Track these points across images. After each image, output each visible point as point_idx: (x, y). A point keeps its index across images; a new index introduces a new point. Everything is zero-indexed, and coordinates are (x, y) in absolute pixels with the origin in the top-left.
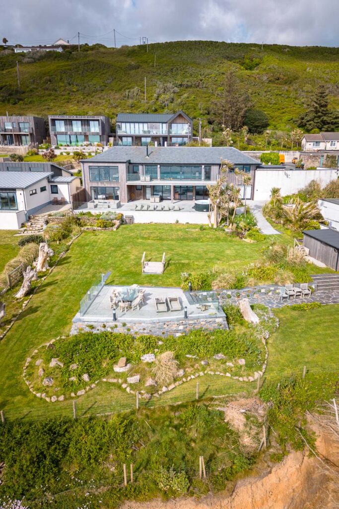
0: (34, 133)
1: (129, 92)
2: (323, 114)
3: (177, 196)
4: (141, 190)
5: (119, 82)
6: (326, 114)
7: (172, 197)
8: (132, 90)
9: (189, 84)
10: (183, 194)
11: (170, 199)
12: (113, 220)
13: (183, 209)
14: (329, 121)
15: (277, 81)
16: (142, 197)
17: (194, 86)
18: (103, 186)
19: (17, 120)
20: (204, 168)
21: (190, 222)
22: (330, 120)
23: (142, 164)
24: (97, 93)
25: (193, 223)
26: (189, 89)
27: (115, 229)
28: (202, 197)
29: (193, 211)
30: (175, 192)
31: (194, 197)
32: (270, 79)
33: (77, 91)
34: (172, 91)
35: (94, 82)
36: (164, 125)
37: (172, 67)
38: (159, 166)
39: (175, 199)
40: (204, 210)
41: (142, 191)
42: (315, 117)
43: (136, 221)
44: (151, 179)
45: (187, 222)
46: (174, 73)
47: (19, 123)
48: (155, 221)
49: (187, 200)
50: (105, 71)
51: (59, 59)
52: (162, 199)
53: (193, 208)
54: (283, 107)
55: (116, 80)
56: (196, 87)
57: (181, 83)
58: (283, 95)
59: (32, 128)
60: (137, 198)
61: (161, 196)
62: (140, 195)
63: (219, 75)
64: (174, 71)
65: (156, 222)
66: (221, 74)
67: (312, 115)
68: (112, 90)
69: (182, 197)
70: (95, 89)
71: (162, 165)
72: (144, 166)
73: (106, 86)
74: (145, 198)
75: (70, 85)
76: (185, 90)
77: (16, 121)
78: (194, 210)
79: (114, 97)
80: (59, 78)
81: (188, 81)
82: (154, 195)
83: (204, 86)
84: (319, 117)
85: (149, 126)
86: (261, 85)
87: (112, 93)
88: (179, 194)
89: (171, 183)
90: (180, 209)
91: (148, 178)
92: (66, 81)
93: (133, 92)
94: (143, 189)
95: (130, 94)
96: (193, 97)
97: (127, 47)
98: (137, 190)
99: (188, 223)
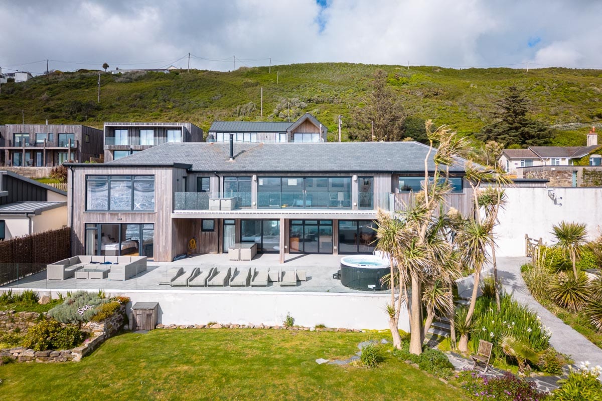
0: (80, 149)
1: (241, 108)
2: (521, 124)
3: (296, 244)
4: (213, 230)
5: (230, 98)
6: (527, 124)
7: (281, 247)
8: (245, 106)
9: (321, 99)
10: (311, 239)
11: (278, 252)
12: (86, 321)
13: (308, 279)
14: (533, 133)
15: (435, 97)
16: (215, 246)
17: (326, 101)
18: (115, 221)
19: (57, 130)
20: (358, 181)
21: (329, 325)
22: (536, 132)
23: (217, 173)
24: (199, 109)
25: (338, 326)
26: (320, 105)
27: (77, 357)
28: (354, 248)
29: (336, 290)
30: (291, 236)
31: (335, 248)
32: (426, 94)
33: (173, 107)
34: (297, 106)
35: (198, 98)
36: (283, 136)
37: (299, 84)
38: (254, 177)
39: (290, 250)
40: (371, 287)
41: (215, 233)
42: (511, 129)
43: (167, 321)
44: (237, 206)
45: (319, 323)
46: (301, 89)
47: (59, 134)
48: (222, 321)
49: (319, 253)
50: (214, 88)
51: (162, 79)
52: (259, 251)
53: (337, 276)
54: (453, 121)
55: (226, 96)
56: (330, 103)
57: (309, 98)
58: (447, 110)
59: (78, 141)
60: (202, 249)
61: (258, 244)
62: (210, 242)
63: (359, 91)
64: (301, 87)
65: (225, 323)
66: (361, 91)
67: (506, 126)
68: (219, 106)
69: (308, 246)
70: (197, 105)
71: (261, 174)
72: (222, 179)
73: (212, 103)
74: (221, 249)
75: (166, 102)
76: (315, 106)
77: (55, 132)
78: (338, 282)
79: (221, 113)
80: (153, 94)
81: (319, 96)
82: (241, 241)
83: (340, 101)
84: (516, 128)
85: (260, 137)
86: (416, 100)
87: (219, 109)
88: (300, 241)
89: (280, 214)
90: (298, 281)
91: (228, 203)
92: (161, 98)
93: (247, 108)
94: (216, 230)
95: (241, 110)
96: (326, 112)
97: (246, 68)
98: (203, 230)
99: (322, 326)
